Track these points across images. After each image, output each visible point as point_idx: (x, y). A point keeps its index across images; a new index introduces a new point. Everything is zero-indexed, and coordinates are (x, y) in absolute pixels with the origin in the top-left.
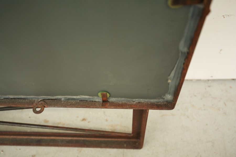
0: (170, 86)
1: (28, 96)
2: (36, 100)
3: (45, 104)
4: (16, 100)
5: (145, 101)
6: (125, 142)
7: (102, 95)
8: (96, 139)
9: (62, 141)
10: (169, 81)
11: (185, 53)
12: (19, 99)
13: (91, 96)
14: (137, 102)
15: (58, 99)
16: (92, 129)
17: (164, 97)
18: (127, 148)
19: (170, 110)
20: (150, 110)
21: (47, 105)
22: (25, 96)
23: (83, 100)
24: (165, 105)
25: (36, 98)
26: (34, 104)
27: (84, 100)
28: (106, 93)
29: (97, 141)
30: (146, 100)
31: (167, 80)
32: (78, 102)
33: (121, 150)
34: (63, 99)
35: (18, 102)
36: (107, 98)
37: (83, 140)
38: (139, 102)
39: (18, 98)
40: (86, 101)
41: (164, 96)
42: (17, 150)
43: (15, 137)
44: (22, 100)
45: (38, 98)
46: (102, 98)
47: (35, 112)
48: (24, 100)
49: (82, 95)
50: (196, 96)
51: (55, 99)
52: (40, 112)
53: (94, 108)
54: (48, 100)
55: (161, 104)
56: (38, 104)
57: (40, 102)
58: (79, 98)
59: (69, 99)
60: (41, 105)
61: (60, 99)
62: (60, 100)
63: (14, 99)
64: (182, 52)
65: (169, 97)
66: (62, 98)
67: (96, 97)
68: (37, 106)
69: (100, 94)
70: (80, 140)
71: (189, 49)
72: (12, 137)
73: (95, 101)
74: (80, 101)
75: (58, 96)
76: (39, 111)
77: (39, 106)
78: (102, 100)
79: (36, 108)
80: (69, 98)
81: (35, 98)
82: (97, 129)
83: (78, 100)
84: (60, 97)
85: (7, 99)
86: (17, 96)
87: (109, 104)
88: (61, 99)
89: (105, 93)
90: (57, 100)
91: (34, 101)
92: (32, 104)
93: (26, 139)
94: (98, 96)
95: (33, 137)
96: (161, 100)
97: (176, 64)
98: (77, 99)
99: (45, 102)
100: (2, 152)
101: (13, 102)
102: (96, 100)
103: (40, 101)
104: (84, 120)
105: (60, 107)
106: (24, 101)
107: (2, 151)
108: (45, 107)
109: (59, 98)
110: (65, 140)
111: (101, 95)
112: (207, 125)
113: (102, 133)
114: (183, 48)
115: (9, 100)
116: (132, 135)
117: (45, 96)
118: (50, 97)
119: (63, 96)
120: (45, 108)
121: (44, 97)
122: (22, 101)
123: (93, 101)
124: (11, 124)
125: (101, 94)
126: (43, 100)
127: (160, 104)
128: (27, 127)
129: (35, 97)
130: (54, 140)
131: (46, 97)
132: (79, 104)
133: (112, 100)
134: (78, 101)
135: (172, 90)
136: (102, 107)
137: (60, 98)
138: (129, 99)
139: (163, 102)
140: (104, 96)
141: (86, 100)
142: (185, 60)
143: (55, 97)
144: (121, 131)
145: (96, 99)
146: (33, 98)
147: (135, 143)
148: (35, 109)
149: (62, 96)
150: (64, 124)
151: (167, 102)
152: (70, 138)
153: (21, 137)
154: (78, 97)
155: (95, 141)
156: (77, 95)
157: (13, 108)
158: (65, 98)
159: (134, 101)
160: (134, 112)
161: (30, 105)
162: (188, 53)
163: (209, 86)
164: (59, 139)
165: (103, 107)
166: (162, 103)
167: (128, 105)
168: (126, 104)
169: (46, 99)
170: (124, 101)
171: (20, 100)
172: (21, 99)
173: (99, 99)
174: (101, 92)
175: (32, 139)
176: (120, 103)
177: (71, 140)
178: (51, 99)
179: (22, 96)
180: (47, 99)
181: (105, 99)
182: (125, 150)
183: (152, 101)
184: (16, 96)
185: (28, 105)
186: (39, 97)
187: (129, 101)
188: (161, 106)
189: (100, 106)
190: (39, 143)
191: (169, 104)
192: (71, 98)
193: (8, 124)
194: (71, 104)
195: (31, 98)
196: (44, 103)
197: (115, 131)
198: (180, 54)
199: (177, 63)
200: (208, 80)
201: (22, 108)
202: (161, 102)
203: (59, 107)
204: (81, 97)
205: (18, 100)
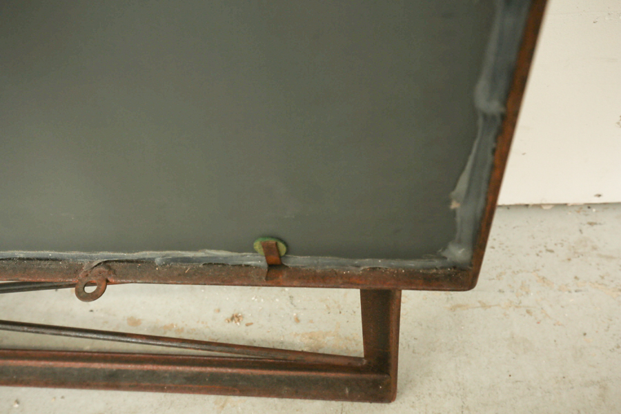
0: (458, 219)
1: (64, 251)
2: (86, 263)
3: (110, 275)
4: (34, 262)
5: (392, 266)
6: (347, 382)
7: (263, 247)
8: (265, 372)
9: (175, 376)
10: (454, 205)
11: (493, 117)
12: (40, 259)
13: (235, 252)
14: (367, 267)
15: (144, 259)
16: (256, 345)
17: (445, 254)
18: (351, 398)
19: (464, 290)
20: (404, 292)
21: (114, 278)
22: (56, 251)
23: (214, 262)
24: (450, 275)
25: (86, 258)
26: (81, 275)
27: (218, 264)
28: (276, 244)
29: (270, 376)
30: (394, 263)
31: (449, 202)
32: (199, 268)
33: (335, 405)
34: (158, 261)
35: (39, 268)
36: (280, 257)
37: (232, 375)
38: (374, 269)
39: (38, 256)
40: (223, 264)
41: (444, 249)
42: (55, 398)
43: (51, 363)
44: (49, 263)
45: (91, 258)
46: (266, 256)
47: (81, 295)
48: (54, 263)
49: (211, 248)
50: (552, 251)
51: (137, 261)
52: (94, 296)
53: (244, 285)
54: (118, 264)
55: (437, 274)
56: (90, 275)
57: (98, 269)
58: (203, 257)
59: (175, 260)
60: (98, 278)
61: (149, 259)
62: (150, 262)
63: (28, 259)
64: (485, 116)
65: (458, 253)
66: (157, 256)
67: (248, 254)
68: (86, 280)
69: (257, 245)
70: (223, 375)
71: (505, 103)
72: (42, 363)
73: (248, 266)
74: (205, 266)
75: (144, 252)
76: (91, 293)
77: (94, 280)
78: (267, 261)
79: (85, 286)
80: (176, 256)
81: (84, 258)
82: (271, 346)
83: (200, 262)
84: (151, 254)
85: (10, 259)
86: (33, 252)
87: (285, 274)
88: (154, 259)
89: (273, 241)
90: (143, 262)
91: (82, 265)
92: (75, 273)
93: (80, 370)
94: (254, 251)
95: (96, 366)
96: (437, 263)
97: (469, 153)
98: (198, 260)
99: (109, 268)
100: (16, 406)
101: (25, 268)
102: (249, 263)
103: (96, 266)
104: (235, 318)
105: (150, 283)
106: (53, 266)
107: (17, 402)
108: (108, 282)
109: (147, 257)
110: (182, 373)
111: (262, 249)
112: (585, 334)
113: (280, 356)
114: (487, 102)
115: (13, 263)
116: (365, 362)
117: (109, 251)
118: (122, 254)
119: (159, 253)
120: (108, 286)
121: (106, 254)
122: (50, 265)
123: (240, 265)
124: (33, 330)
125: (261, 246)
126: (106, 262)
127: (434, 274)
128: (77, 336)
129: (82, 253)
130: (153, 372)
131: (111, 254)
132: (201, 273)
133: (295, 261)
134: (201, 266)
135: (466, 231)
136: (266, 284)
137: (150, 257)
138: (343, 260)
139: (442, 268)
140: (269, 250)
141: (224, 262)
142: (496, 139)
143: (136, 254)
144: (337, 352)
145: (251, 260)
146: (77, 258)
147: (375, 384)
148: (81, 289)
149: (156, 252)
150: (182, 330)
151: (455, 267)
152: (196, 369)
153: (67, 365)
154: (200, 254)
155: (263, 376)
156: (196, 249)
157: (32, 286)
158: (163, 257)
159: (358, 266)
160: (365, 296)
161: (70, 278)
162: (503, 117)
163: (591, 224)
164: (166, 372)
165: (270, 284)
166: (441, 272)
167: (342, 276)
168: (336, 273)
169: (113, 261)
170: (329, 264)
171: (42, 262)
172: (47, 259)
173: (257, 260)
174: (261, 239)
175: (96, 370)
176: (318, 271)
177: (200, 373)
178: (128, 261)
179: (48, 252)
180: (116, 261)
181: (274, 258)
182: (348, 405)
183: (412, 264)
184: (31, 252)
185: (64, 277)
186: (94, 255)
187: (343, 265)
188: (437, 279)
189: (260, 279)
190: (112, 382)
191: (459, 274)
192: (181, 258)
193: (26, 328)
194: (180, 275)
195: (74, 258)
196: (107, 270)
197: (320, 351)
198: (480, 121)
199: (474, 151)
200: (589, 206)
201: (55, 284)
202: (436, 269)
203: (147, 281)
204: (208, 253)
205: (39, 262)
